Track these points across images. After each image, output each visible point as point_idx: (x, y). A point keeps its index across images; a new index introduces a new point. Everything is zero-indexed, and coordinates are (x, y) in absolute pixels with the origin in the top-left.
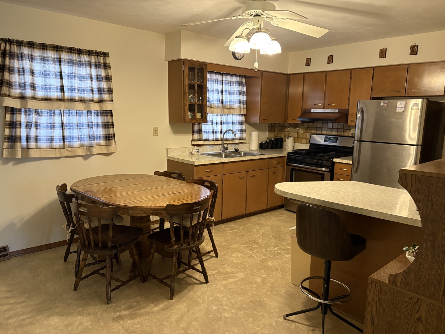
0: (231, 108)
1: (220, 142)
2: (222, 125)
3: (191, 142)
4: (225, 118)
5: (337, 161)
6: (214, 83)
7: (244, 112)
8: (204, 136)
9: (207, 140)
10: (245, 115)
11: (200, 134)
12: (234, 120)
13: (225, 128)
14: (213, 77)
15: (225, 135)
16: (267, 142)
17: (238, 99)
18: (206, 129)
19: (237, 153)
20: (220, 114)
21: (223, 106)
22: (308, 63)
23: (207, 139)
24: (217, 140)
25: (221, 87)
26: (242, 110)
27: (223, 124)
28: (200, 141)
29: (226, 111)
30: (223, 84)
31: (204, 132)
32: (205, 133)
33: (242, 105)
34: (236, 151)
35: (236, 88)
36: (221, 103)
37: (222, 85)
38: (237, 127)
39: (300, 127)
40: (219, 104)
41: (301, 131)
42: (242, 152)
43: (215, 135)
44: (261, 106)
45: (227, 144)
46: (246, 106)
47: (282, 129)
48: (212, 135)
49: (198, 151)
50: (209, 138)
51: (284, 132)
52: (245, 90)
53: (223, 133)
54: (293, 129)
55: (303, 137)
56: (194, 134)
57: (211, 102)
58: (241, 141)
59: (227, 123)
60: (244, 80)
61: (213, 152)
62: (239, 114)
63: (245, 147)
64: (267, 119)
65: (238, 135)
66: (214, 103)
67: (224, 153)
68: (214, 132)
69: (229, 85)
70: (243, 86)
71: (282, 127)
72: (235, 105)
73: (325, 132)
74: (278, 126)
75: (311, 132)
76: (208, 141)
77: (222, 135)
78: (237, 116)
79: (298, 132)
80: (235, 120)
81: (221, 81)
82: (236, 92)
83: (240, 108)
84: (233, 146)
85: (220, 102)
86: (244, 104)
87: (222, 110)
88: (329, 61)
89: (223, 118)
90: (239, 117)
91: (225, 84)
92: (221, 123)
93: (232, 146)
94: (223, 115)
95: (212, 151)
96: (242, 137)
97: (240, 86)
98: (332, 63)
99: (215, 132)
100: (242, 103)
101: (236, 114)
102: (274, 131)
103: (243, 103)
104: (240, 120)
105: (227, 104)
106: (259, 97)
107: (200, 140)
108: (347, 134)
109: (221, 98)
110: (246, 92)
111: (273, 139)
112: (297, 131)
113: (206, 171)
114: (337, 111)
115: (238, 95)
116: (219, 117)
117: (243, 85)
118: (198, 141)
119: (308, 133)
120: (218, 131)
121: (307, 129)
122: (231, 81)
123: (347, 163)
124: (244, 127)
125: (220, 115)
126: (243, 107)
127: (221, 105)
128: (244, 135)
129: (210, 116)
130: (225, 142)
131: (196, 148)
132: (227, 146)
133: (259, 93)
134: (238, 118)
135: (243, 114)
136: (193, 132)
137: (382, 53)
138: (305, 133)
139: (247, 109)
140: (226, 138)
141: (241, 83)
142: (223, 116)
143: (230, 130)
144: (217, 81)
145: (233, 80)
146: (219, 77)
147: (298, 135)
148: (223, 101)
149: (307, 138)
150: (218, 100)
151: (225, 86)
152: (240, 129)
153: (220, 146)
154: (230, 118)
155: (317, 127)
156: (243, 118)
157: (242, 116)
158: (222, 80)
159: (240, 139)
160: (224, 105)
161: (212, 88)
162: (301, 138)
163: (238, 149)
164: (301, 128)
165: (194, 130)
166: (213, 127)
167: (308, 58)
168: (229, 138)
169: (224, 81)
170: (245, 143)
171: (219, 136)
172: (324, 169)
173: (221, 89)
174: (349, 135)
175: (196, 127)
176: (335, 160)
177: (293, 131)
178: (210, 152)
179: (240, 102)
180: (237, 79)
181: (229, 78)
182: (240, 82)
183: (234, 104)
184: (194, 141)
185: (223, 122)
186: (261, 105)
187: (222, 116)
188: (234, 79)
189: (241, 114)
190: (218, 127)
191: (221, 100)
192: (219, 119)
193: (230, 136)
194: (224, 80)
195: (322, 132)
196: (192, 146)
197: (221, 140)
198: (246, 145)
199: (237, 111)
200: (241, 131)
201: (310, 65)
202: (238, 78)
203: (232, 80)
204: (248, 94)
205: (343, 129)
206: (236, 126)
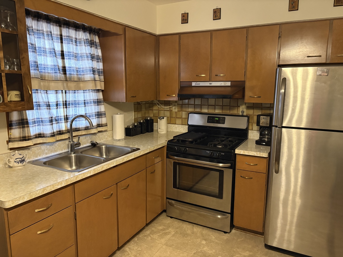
0: (79, 80)
1: (66, 136)
2: (66, 107)
3: (8, 143)
4: (70, 97)
5: (241, 153)
6: (46, 38)
7: (101, 86)
8: (33, 130)
9: (40, 136)
10: (102, 91)
11: (23, 127)
12: (86, 99)
13: (72, 112)
14: (42, 27)
15: (74, 122)
16: (135, 126)
17: (91, 66)
18: (38, 117)
19: (95, 148)
20: (62, 91)
21: (66, 77)
22: (185, 19)
23: (41, 134)
24: (60, 133)
25: (60, 46)
26: (98, 83)
27: (68, 106)
28: (26, 140)
29: (72, 85)
30: (64, 42)
31: (34, 122)
32: (36, 124)
33: (97, 76)
34: (94, 145)
35: (85, 50)
36: (62, 72)
37: (62, 42)
38: (92, 109)
39: (173, 104)
40: (59, 74)
41: (175, 109)
42: (104, 146)
43: (55, 125)
44: (127, 78)
45: (79, 136)
46: (103, 77)
47: (150, 107)
48: (51, 126)
49: (22, 161)
50: (45, 132)
51: (152, 110)
52: (100, 54)
53: (69, 120)
54: (163, 107)
55: (178, 116)
56: (11, 129)
57: (43, 71)
58: (100, 129)
59: (76, 104)
60: (96, 39)
61: (55, 153)
62: (94, 90)
63: (106, 137)
64: (136, 96)
65: (95, 122)
66: (48, 73)
67: (74, 153)
68: (54, 120)
69: (74, 44)
70: (96, 48)
71: (150, 105)
72: (86, 76)
73: (205, 111)
74: (145, 104)
75: (187, 110)
76: (43, 137)
77: (69, 124)
78: (91, 93)
79: (171, 111)
80: (88, 98)
81: (59, 36)
82: (86, 57)
83: (95, 80)
84: (88, 137)
85: (61, 70)
86: (101, 74)
87: (65, 84)
88: (215, 17)
89: (68, 97)
90: (94, 94)
91: (66, 42)
92: (66, 104)
93: (86, 138)
94: (68, 92)
95: (52, 151)
96: (100, 123)
97: (91, 47)
98: (220, 19)
99: (56, 120)
100: (97, 73)
101: (89, 90)
102: (141, 110)
103: (99, 72)
104: (96, 98)
105: (73, 74)
106: (122, 64)
107: (24, 139)
108: (235, 112)
109: (61, 65)
110: (101, 57)
111: (142, 121)
112: (169, 109)
113: (36, 211)
114: (229, 84)
115: (90, 61)
116: (60, 95)
117: (96, 46)
118: (21, 140)
119: (183, 111)
120: (61, 119)
121: (182, 106)
122: (76, 39)
123: (256, 155)
124: (102, 108)
125: (62, 93)
126: (100, 78)
127: (63, 75)
128: (104, 120)
129: (43, 95)
130: (74, 134)
131: (17, 154)
132: (77, 139)
133: (122, 60)
134: (93, 96)
135: (100, 90)
136: (10, 126)
137: (292, 4)
138: (180, 111)
139: (106, 82)
140: (76, 127)
141: (93, 43)
142: (68, 94)
143: (82, 116)
144: (50, 35)
145: (80, 37)
146: (55, 30)
147: (171, 114)
148: (65, 69)
149: (183, 117)
150: (55, 68)
151: (66, 45)
152: (96, 111)
153: (67, 142)
154: (80, 96)
155: (195, 104)
156: (100, 96)
157: (99, 92)
158: (61, 35)
159: (99, 126)
160: (68, 75)
161: (42, 46)
162: (174, 118)
163: (97, 143)
164: (175, 105)
165: (11, 121)
166: (49, 113)
167: (185, 13)
168: (80, 127)
169: (63, 37)
170: (106, 131)
171: (63, 126)
172: (221, 165)
173: (60, 50)
174: (238, 113)
175: (15, 116)
176: (237, 151)
177: (164, 110)
178: (49, 154)
179: (94, 71)
180: (86, 36)
181: (72, 33)
182: (91, 41)
183: (84, 75)
184: (12, 141)
185: (68, 102)
186: (127, 76)
187: (65, 93)
188: (82, 35)
189: (97, 90)
190: (61, 112)
191: (61, 68)
192: (61, 98)
193: (82, 123)
194: (63, 34)
195: (201, 109)
196: (9, 151)
197: (68, 131)
198: (107, 132)
199: (91, 86)
200: (99, 115)
201: (187, 23)
202: (88, 34)
203: (78, 37)
204: (105, 59)
205: (230, 106)
206: (89, 107)
